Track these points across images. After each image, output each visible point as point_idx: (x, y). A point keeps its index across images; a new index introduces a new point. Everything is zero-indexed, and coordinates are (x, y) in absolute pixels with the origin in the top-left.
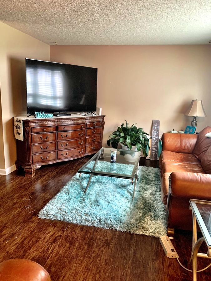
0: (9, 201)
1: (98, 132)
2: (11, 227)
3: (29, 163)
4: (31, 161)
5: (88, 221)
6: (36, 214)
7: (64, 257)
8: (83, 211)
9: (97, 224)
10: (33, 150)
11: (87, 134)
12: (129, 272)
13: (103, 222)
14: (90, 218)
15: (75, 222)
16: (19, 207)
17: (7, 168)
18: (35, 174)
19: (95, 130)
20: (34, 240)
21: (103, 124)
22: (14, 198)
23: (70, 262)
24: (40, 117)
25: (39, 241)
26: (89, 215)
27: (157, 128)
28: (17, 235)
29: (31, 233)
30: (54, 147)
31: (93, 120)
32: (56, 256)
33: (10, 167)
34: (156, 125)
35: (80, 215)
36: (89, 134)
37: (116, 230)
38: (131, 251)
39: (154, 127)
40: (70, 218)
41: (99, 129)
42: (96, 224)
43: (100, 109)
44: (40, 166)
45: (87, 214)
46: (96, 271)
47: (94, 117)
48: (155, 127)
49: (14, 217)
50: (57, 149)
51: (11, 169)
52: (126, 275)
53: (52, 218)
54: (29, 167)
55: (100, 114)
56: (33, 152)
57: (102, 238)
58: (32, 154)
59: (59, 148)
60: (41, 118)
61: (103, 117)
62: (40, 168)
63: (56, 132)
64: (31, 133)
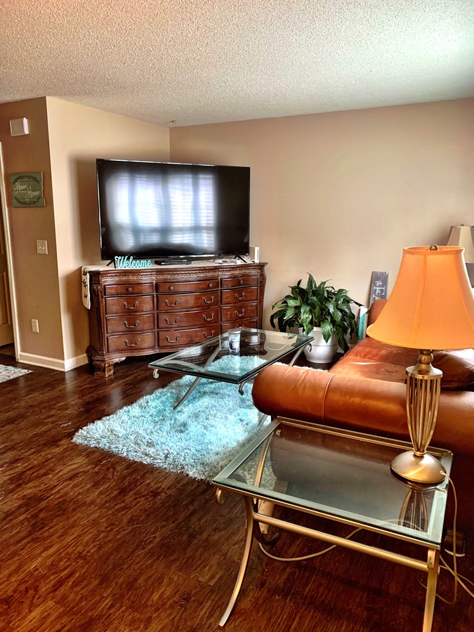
0: (44, 411)
1: (249, 298)
2: (20, 450)
3: (101, 350)
4: (105, 349)
5: (147, 455)
6: (71, 435)
7: (71, 501)
8: (147, 437)
9: (159, 463)
10: (109, 327)
11: (224, 300)
12: (158, 539)
13: (170, 460)
14: (151, 451)
15: (125, 454)
16: (52, 423)
17: (69, 358)
18: (112, 372)
19: (243, 294)
20: (42, 471)
21: (261, 282)
22: (54, 408)
23: (74, 510)
24: (124, 265)
25: (49, 474)
26: (153, 446)
27: (382, 291)
28: (22, 462)
29: (46, 461)
30: (152, 323)
31: (237, 272)
32: (60, 497)
33: (75, 358)
34: (379, 283)
35: (138, 444)
36: (229, 300)
37: (187, 475)
38: (189, 510)
39: (375, 288)
40: (121, 446)
41: (252, 292)
42: (159, 461)
43: (257, 249)
44: (124, 358)
45: (150, 444)
46: (107, 527)
47: (241, 267)
48: (378, 288)
49: (36, 435)
50: (158, 328)
51: (78, 361)
52: (151, 542)
53: (93, 444)
54: (100, 359)
55: (257, 261)
56: (109, 331)
57: (153, 484)
58: (106, 335)
59: (161, 325)
60: (127, 268)
61: (261, 266)
62: (122, 363)
63: (155, 295)
64: (105, 295)
